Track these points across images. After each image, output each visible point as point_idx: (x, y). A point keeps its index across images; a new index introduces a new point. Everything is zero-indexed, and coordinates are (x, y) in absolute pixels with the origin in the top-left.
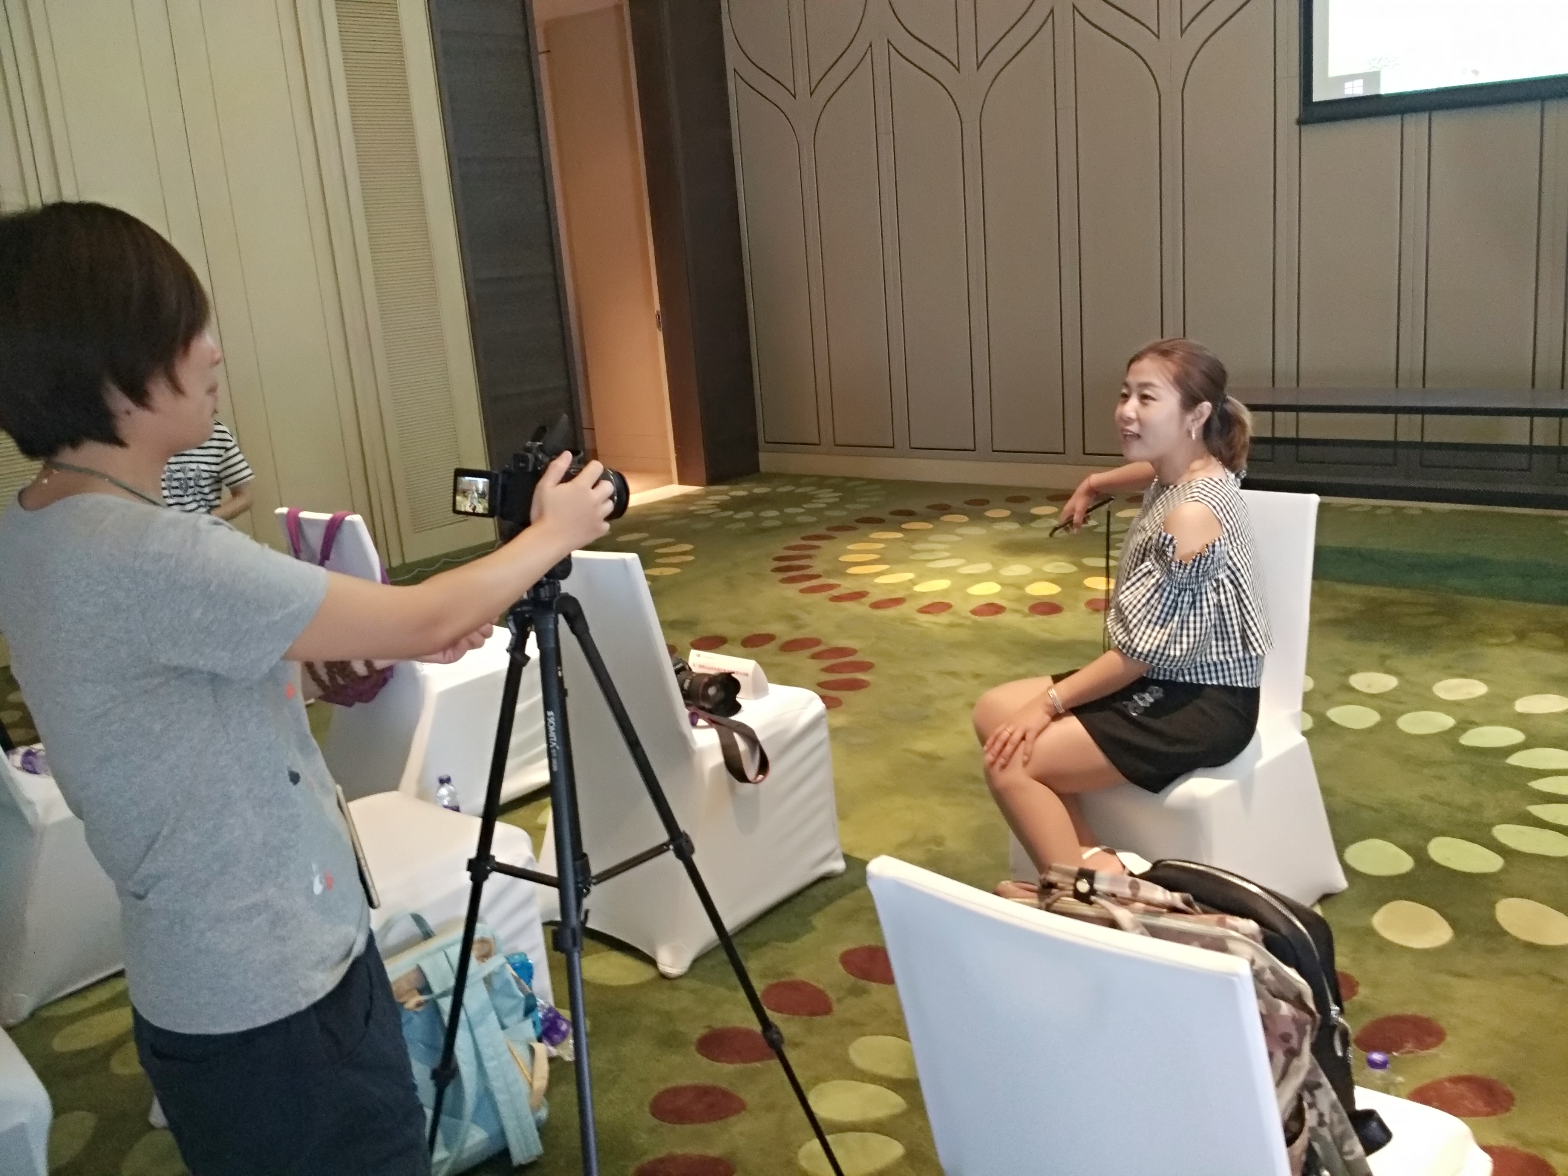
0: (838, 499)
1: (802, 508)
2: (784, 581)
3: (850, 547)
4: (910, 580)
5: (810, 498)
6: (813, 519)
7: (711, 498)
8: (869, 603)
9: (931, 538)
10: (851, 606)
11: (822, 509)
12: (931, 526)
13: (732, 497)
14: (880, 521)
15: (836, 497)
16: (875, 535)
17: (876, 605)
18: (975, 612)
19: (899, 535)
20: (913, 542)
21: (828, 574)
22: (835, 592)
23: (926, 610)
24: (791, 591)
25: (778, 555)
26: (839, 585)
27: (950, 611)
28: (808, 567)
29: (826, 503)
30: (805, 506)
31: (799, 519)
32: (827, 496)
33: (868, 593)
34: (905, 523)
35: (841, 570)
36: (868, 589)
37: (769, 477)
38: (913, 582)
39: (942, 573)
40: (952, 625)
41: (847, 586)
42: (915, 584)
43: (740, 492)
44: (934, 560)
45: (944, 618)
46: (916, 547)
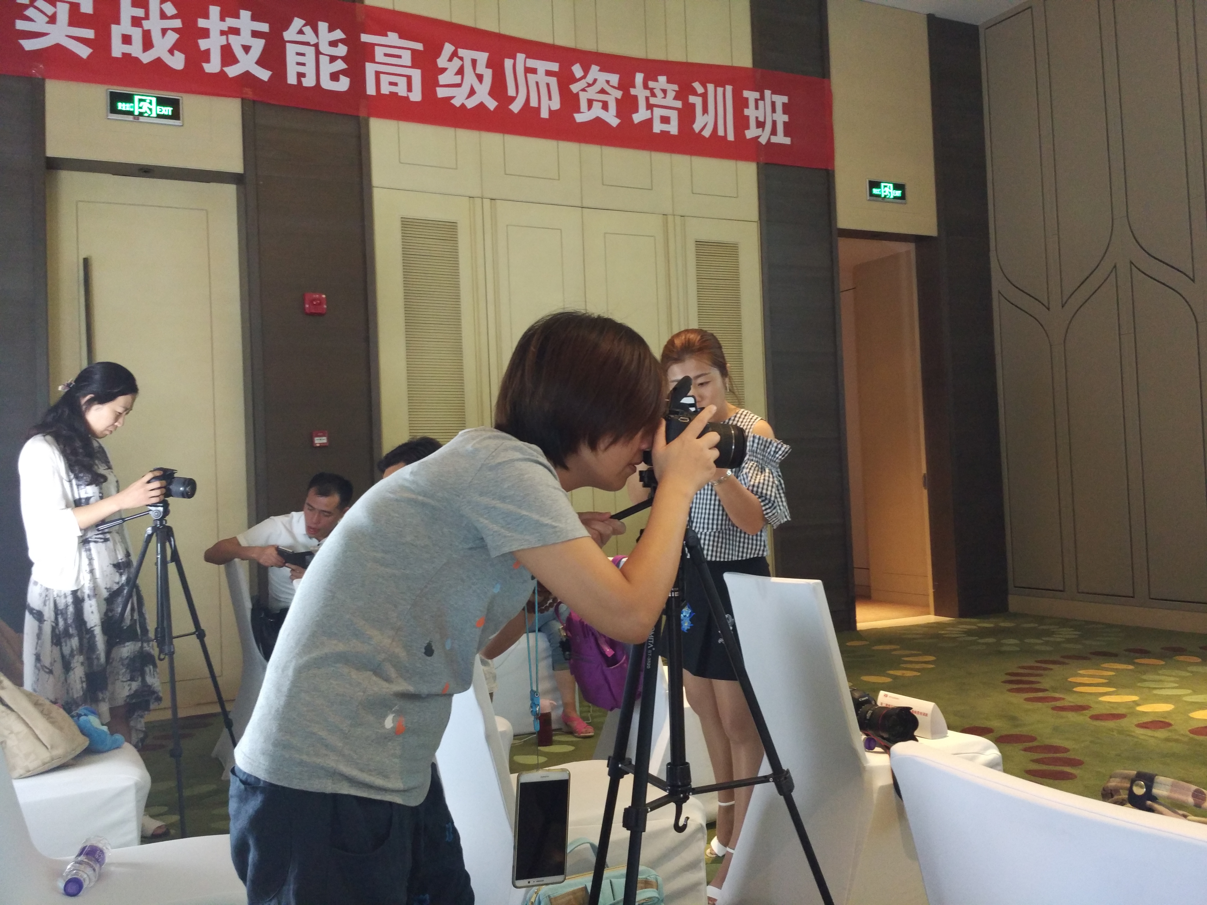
0: (1077, 636)
1: (1042, 640)
2: (1011, 690)
3: (1081, 672)
4: (1134, 702)
5: (1050, 633)
6: (1048, 648)
7: (961, 626)
8: (1089, 715)
9: (1160, 672)
10: (1072, 717)
11: (1059, 643)
12: (1163, 663)
13: (979, 627)
14: (1116, 655)
15: (1076, 635)
16: (1106, 665)
17: (1096, 718)
18: (1193, 731)
19: (1131, 667)
20: (1145, 673)
21: (1054, 689)
22: (1058, 704)
23: (1144, 726)
24: (1018, 699)
25: (1010, 671)
26: (1063, 699)
27: (1170, 728)
28: (1038, 682)
29: (1065, 638)
30: (1044, 639)
31: (1037, 648)
32: (1068, 633)
33: (1091, 707)
34: (1137, 658)
35: (1069, 688)
36: (1092, 705)
37: (1015, 616)
38: (1136, 703)
39: (1166, 699)
40: (1167, 740)
41: (1070, 700)
42: (1139, 705)
43: (987, 624)
44: (1162, 688)
45: (1161, 734)
46: (1144, 677)
